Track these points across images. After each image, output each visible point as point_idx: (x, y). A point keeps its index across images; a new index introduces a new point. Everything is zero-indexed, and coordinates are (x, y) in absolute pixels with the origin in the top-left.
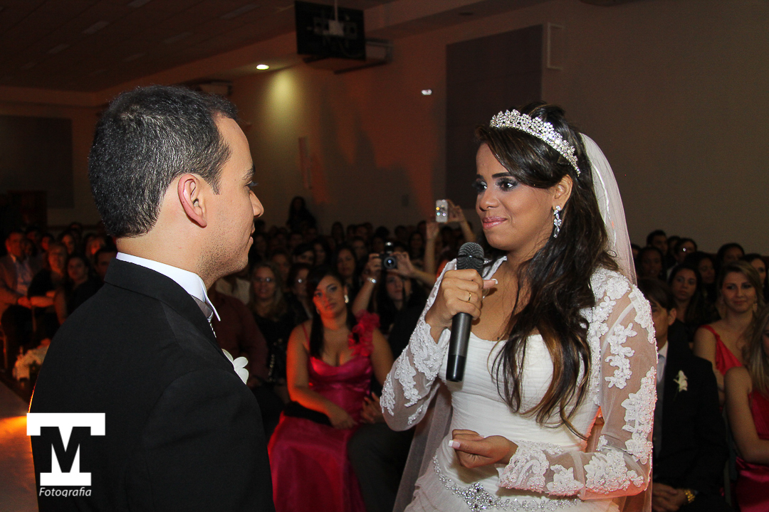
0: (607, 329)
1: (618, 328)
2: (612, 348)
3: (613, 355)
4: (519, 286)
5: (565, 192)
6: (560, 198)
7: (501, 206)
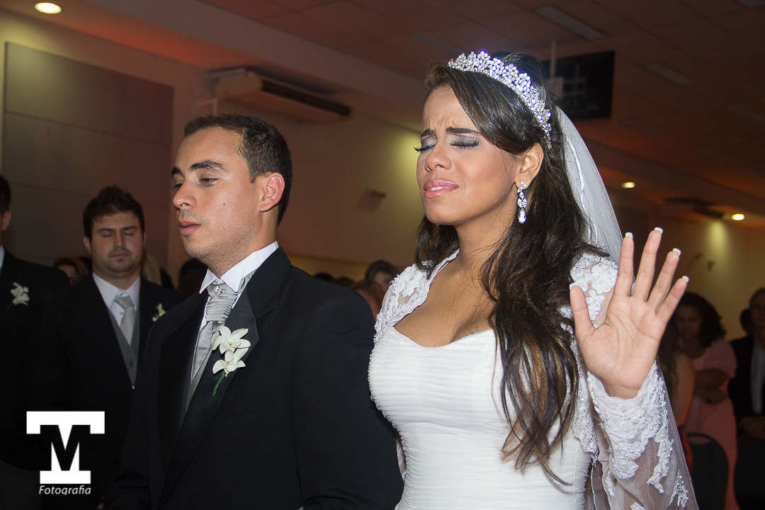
5: (533, 167)
6: (526, 173)
7: (453, 168)
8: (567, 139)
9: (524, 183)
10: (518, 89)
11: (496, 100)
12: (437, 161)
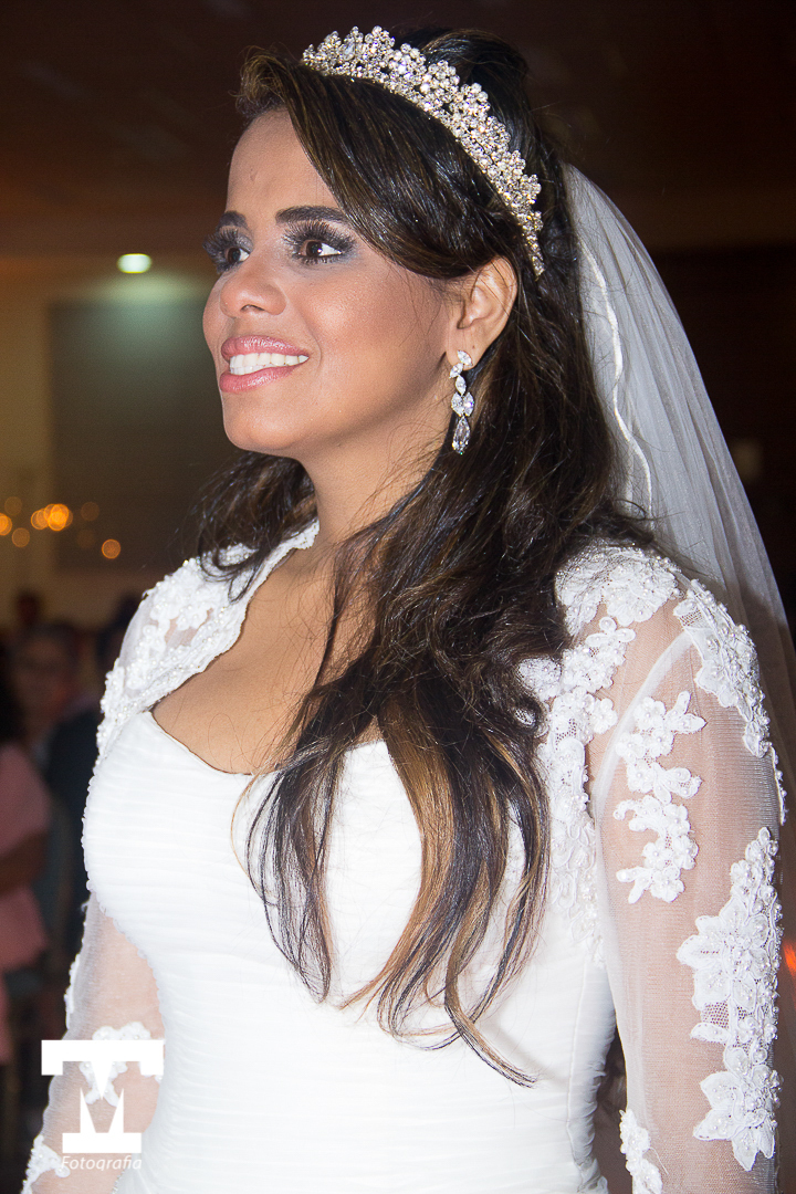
0: (612, 717)
1: (644, 708)
2: (631, 773)
3: (636, 796)
4: (339, 607)
5: (490, 313)
6: (473, 329)
7: (289, 312)
8: (585, 249)
9: (464, 358)
10: (456, 125)
11: (394, 148)
12: (245, 296)
